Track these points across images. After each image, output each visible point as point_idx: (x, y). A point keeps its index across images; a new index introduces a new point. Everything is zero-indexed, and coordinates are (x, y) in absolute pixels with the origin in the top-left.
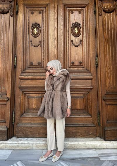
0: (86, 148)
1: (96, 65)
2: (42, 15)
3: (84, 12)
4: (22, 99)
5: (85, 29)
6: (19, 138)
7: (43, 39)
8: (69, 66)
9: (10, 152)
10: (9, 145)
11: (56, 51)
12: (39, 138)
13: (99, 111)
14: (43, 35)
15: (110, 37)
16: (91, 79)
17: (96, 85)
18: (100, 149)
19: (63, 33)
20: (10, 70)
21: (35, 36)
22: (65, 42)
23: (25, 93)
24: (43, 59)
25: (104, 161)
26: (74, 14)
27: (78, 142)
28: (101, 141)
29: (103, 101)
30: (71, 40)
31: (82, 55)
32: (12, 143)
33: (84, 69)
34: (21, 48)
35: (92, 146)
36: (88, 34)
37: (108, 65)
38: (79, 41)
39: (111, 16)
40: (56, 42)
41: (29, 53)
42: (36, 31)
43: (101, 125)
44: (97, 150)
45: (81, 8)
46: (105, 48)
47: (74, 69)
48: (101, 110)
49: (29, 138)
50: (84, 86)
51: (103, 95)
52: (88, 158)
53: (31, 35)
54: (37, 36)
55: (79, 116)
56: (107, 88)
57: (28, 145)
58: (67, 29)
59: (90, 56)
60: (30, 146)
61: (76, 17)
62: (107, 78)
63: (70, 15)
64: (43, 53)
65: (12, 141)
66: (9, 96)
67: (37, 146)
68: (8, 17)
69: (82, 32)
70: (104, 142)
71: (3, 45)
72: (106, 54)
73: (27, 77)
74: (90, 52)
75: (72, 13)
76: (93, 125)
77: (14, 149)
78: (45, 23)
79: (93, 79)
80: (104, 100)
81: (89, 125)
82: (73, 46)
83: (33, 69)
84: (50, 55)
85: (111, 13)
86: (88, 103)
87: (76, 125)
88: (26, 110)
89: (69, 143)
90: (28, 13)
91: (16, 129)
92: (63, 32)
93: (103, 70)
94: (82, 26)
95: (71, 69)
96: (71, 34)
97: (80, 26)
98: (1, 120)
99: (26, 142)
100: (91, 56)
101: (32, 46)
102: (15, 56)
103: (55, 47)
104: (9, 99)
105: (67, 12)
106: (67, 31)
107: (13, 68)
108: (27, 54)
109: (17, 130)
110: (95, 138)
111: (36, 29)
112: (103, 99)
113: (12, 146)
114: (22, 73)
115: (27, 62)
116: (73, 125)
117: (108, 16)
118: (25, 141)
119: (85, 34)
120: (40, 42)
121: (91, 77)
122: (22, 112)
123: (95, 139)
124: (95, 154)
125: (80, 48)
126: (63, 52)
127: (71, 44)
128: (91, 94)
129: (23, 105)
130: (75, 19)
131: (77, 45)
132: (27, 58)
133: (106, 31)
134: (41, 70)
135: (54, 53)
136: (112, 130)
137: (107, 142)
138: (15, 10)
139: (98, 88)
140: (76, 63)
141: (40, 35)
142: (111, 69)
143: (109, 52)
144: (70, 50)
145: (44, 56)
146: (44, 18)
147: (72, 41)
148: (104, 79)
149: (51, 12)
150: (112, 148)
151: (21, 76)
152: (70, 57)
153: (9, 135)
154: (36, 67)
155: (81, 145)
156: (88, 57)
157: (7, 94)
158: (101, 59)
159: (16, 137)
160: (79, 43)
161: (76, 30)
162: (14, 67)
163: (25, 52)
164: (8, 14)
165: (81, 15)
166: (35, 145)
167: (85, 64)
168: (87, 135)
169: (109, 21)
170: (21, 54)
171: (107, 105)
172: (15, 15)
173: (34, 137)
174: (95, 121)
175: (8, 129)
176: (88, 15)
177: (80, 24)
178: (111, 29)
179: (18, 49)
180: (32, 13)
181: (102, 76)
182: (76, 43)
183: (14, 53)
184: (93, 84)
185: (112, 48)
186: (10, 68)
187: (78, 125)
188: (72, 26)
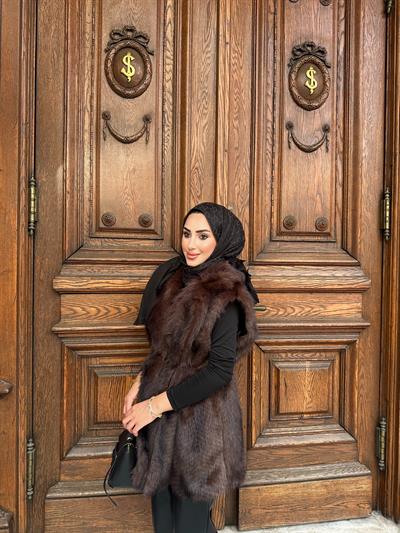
8: (271, 233)
16: (363, 291)
19: (251, 89)
30: (286, 120)
38: (321, 126)
41: (98, 171)
50: (331, 321)
53: (105, 86)
92: (251, 82)
96: (288, 97)
108: (86, 176)
114: (66, 262)
127: (286, 136)
131: (309, 143)
132: (87, 193)
134: (150, 250)
140: (304, 224)
144: (282, 164)
147: (290, 126)
154: (128, 235)
160: (318, 138)
161: (312, 77)
177: (323, 52)
188: (292, 59)
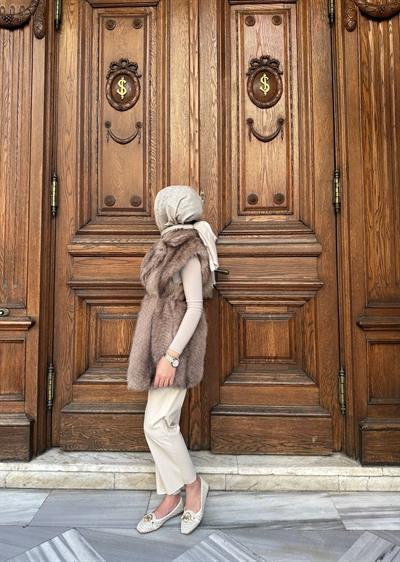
0: (297, 488)
1: (334, 204)
2: (145, 30)
3: (294, 18)
4: (80, 323)
5: (295, 78)
6: (69, 451)
7: (147, 115)
8: (239, 209)
9: (39, 499)
10: (37, 475)
11: (194, 157)
12: (138, 455)
13: (341, 365)
14: (150, 101)
15: (386, 105)
16: (317, 255)
17: (332, 275)
18: (346, 493)
19: (218, 96)
20: (37, 223)
21: (121, 104)
22: (224, 126)
23: (88, 301)
24: (150, 184)
25: (358, 534)
26: (256, 26)
27: (270, 469)
28: (348, 465)
29: (357, 330)
30: (247, 117)
31: (284, 170)
32: (48, 468)
33: (291, 218)
34: (75, 147)
35: (318, 482)
36: (306, 96)
37: (376, 207)
38: (276, 120)
39: (387, 32)
40: (194, 126)
41: (102, 166)
42: (123, 88)
43: (351, 413)
44: (335, 496)
45: (280, 6)
46: (368, 146)
47: (257, 219)
48: (349, 362)
49: (104, 454)
50: (291, 280)
51: (358, 308)
52: (305, 522)
53: (106, 103)
54: (128, 105)
55: (274, 380)
56: (372, 285)
57: (101, 475)
58: (234, 79)
59: (313, 174)
60: (105, 480)
61: (262, 38)
62: (374, 251)
63: (242, 30)
64: (150, 166)
65: (48, 463)
66: (36, 311)
67: (129, 480)
68: (27, 42)
69: (287, 91)
70: (360, 470)
71: (12, 139)
72: (368, 165)
73: (95, 249)
74: (313, 162)
75: (251, 22)
76: (322, 412)
77: (52, 490)
78: (154, 60)
79: (324, 257)
80: (361, 327)
81: (306, 412)
82: (253, 138)
83: (116, 219)
84: (172, 171)
85: (390, 22)
86: (303, 337)
87: (263, 411)
88: (92, 361)
89: (240, 472)
90: (96, 26)
91: (61, 424)
92: (218, 91)
93: (358, 222)
94: (286, 69)
95: (248, 219)
96: (247, 98)
97: (276, 70)
98: (10, 394)
99: (94, 468)
100: (318, 173)
101: (111, 140)
102: (51, 174)
103: (190, 142)
104: (33, 324)
105: (233, 21)
106: (234, 88)
107: (46, 217)
108: (94, 170)
109: (63, 425)
110: (329, 455)
111: (123, 80)
112: (358, 324)
113: (48, 481)
114: (78, 233)
115: (94, 196)
116: (253, 410)
117: (376, 33)
118: (91, 462)
119: (295, 97)
120: (138, 125)
121: (317, 248)
122: (79, 368)
123: (328, 458)
124: (326, 510)
125: (279, 145)
126: (219, 160)
127: (247, 130)
128: (316, 305)
129: (84, 343)
130: (259, 44)
131: (267, 134)
132: (94, 182)
133: (370, 86)
134: (141, 223)
135: (187, 165)
136: (389, 429)
137: (370, 469)
138: (50, 16)
139: (340, 287)
140: (265, 200)
141: (136, 101)
142: (387, 220)
143: (380, 159)
144: (244, 153)
145: (154, 175)
146: (151, 41)
147: (250, 122)
148: (361, 253)
149: (175, 21)
150: (387, 489)
151: (75, 244)
152: (244, 178)
153: (38, 440)
154: (124, 213)
155: (281, 478)
156: (305, 179)
157: (29, 307)
158: (351, 185)
159: (58, 449)
160: (275, 129)
161: (265, 83)
162: (52, 214)
163: (86, 163)
164: (27, 30)
165: (280, 28)
166: (123, 477)
167: (296, 203)
168: (303, 445)
169: (382, 49)
170: (72, 170)
171: (372, 344)
172: (51, 32)
173: (122, 451)
174: (329, 399)
175: (32, 422)
176: (305, 30)
177: (277, 63)
178: (388, 76)
179: (61, 149)
180: (110, 26)
181: (354, 244)
182: (265, 129)
183: (48, 165)
184: (324, 272)
185: (392, 145)
186: (38, 215)
187: (270, 411)
188: (250, 69)
